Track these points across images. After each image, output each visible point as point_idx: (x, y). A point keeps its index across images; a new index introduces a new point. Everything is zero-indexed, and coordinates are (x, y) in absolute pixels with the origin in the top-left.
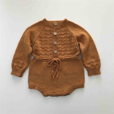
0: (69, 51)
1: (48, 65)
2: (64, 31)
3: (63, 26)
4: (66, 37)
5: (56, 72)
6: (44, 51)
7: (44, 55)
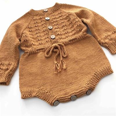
0: (71, 32)
1: (46, 55)
2: (57, 15)
3: (55, 11)
4: (62, 20)
5: (61, 62)
6: (37, 41)
7: (38, 45)
